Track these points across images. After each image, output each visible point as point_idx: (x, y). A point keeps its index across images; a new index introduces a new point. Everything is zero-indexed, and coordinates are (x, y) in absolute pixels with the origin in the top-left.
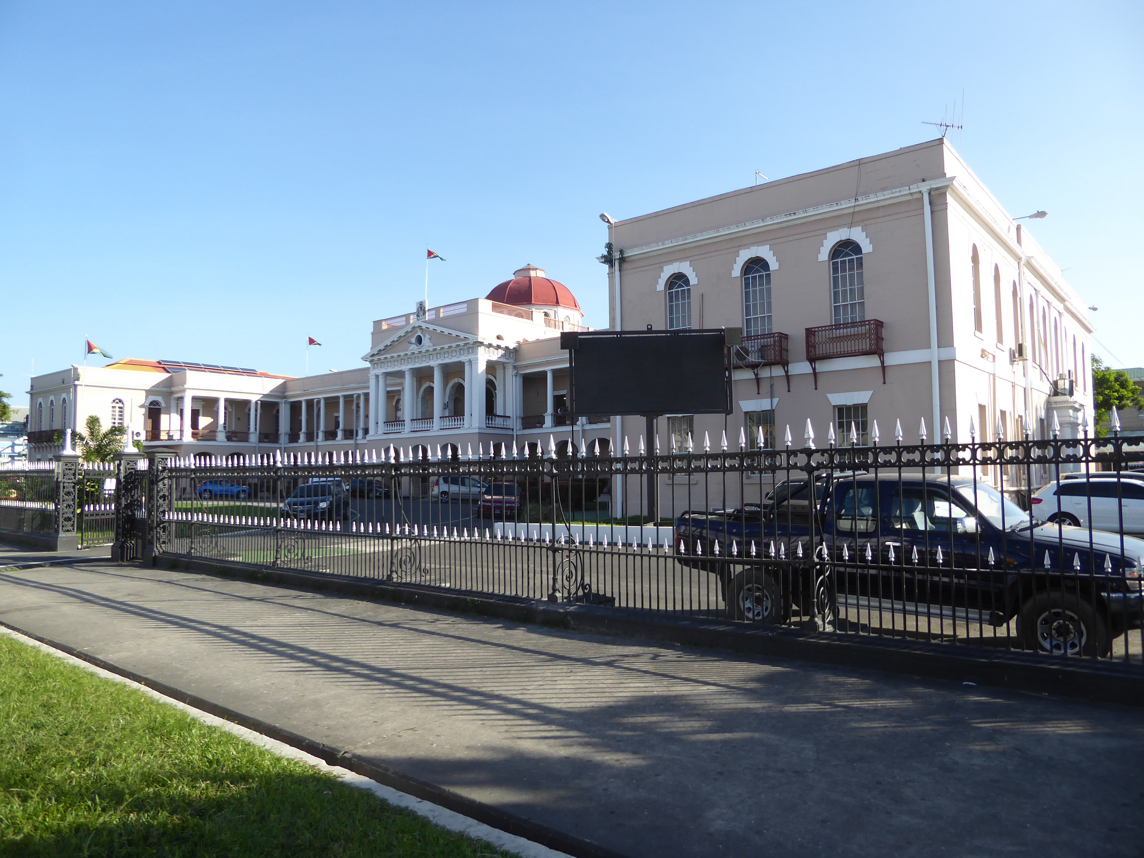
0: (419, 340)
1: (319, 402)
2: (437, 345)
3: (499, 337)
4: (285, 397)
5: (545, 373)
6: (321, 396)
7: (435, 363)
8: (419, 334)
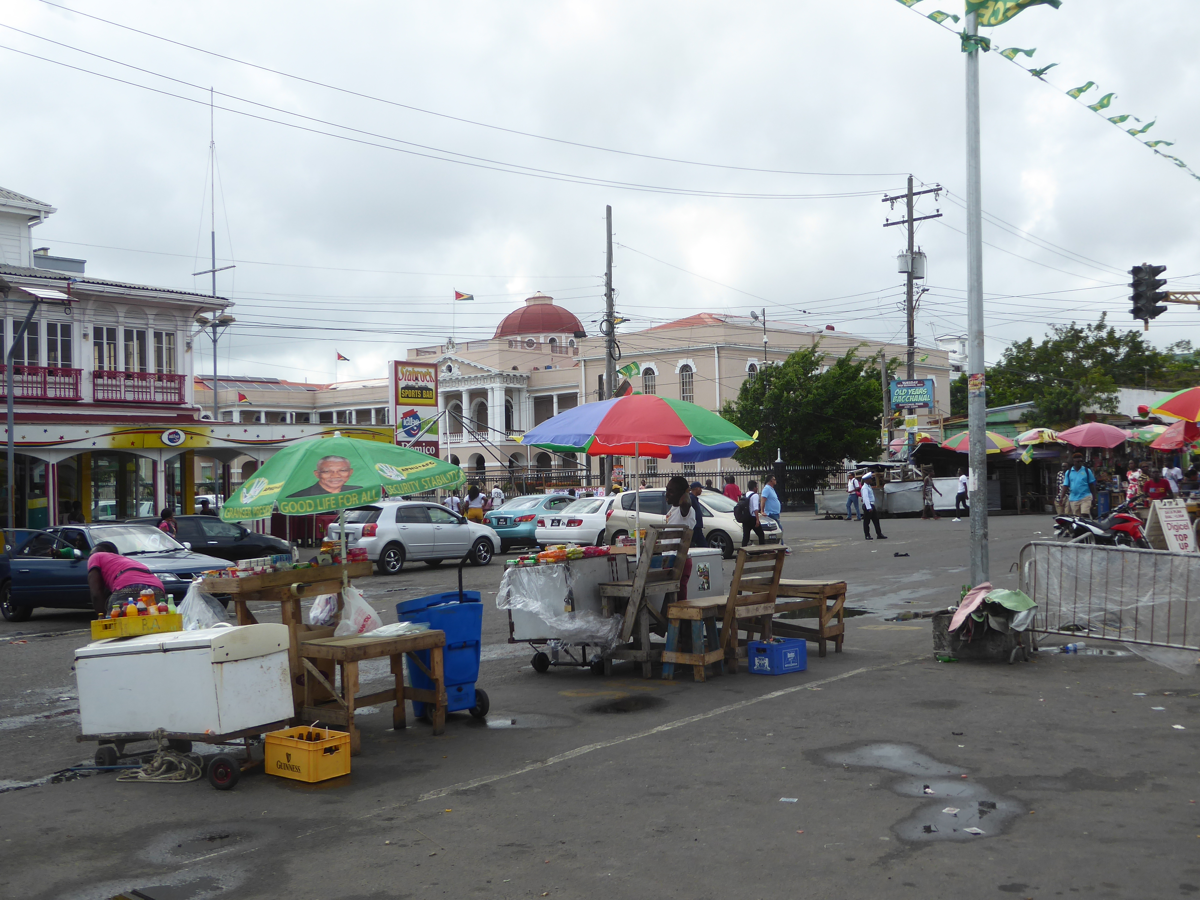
0: (450, 369)
1: (350, 413)
2: (465, 374)
3: (515, 368)
4: (315, 408)
5: (551, 397)
6: (352, 408)
7: (463, 388)
8: (449, 363)
